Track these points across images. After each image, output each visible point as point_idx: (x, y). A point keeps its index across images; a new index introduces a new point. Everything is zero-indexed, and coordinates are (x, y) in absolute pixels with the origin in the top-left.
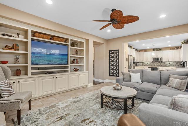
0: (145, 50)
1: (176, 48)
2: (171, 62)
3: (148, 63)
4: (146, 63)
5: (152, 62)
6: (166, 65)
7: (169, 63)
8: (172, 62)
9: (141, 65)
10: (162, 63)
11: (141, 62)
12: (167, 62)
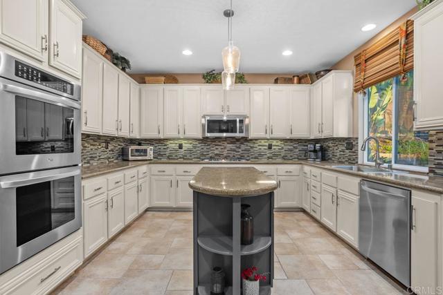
0: (171, 78)
1: (296, 79)
3: (186, 146)
4: (173, 145)
5: (205, 140)
6: (261, 155)
7: (270, 147)
8: (279, 143)
9: (150, 155)
10: (243, 147)
11: (150, 141)
12: (263, 142)
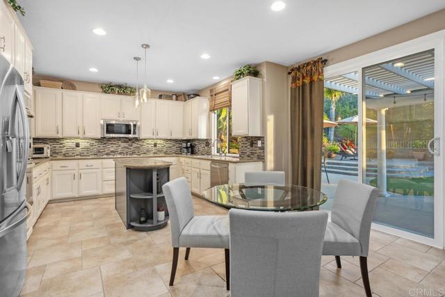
0: (68, 83)
1: (174, 97)
2: (159, 142)
3: (83, 144)
4: (69, 144)
5: (102, 140)
6: (148, 151)
7: (155, 145)
8: (162, 142)
9: (47, 153)
10: (134, 145)
12: (150, 142)
